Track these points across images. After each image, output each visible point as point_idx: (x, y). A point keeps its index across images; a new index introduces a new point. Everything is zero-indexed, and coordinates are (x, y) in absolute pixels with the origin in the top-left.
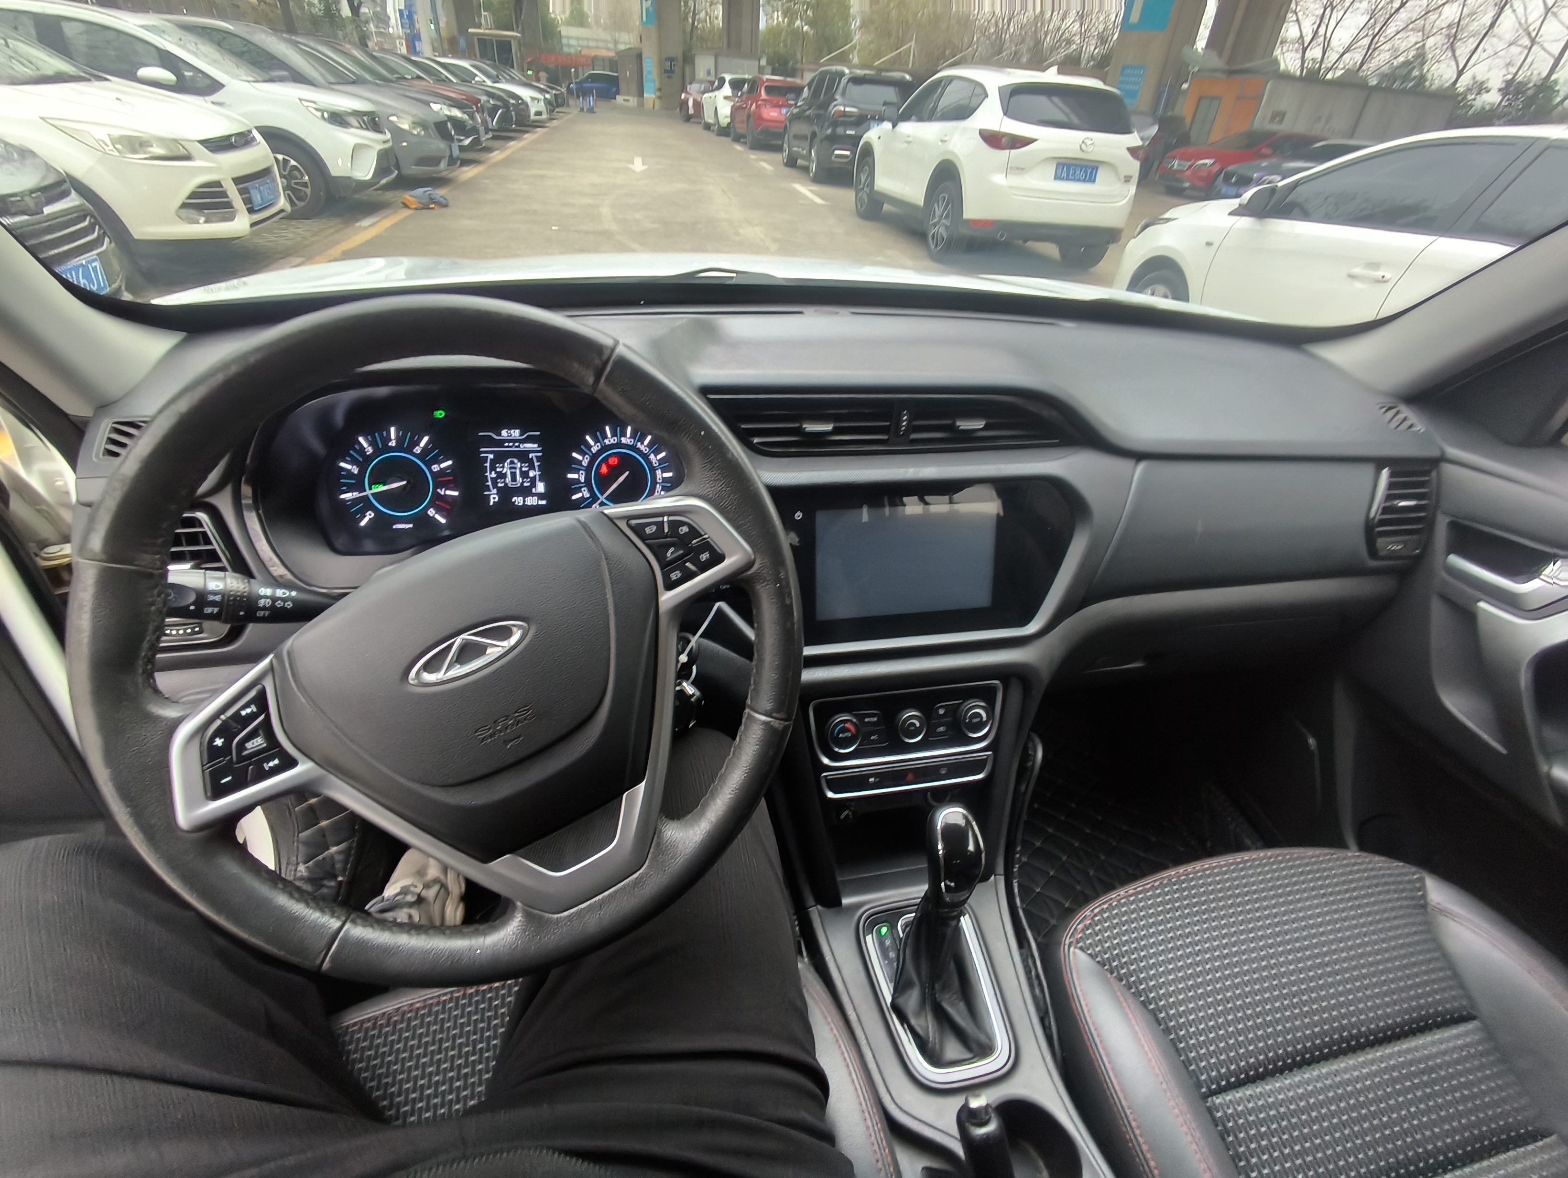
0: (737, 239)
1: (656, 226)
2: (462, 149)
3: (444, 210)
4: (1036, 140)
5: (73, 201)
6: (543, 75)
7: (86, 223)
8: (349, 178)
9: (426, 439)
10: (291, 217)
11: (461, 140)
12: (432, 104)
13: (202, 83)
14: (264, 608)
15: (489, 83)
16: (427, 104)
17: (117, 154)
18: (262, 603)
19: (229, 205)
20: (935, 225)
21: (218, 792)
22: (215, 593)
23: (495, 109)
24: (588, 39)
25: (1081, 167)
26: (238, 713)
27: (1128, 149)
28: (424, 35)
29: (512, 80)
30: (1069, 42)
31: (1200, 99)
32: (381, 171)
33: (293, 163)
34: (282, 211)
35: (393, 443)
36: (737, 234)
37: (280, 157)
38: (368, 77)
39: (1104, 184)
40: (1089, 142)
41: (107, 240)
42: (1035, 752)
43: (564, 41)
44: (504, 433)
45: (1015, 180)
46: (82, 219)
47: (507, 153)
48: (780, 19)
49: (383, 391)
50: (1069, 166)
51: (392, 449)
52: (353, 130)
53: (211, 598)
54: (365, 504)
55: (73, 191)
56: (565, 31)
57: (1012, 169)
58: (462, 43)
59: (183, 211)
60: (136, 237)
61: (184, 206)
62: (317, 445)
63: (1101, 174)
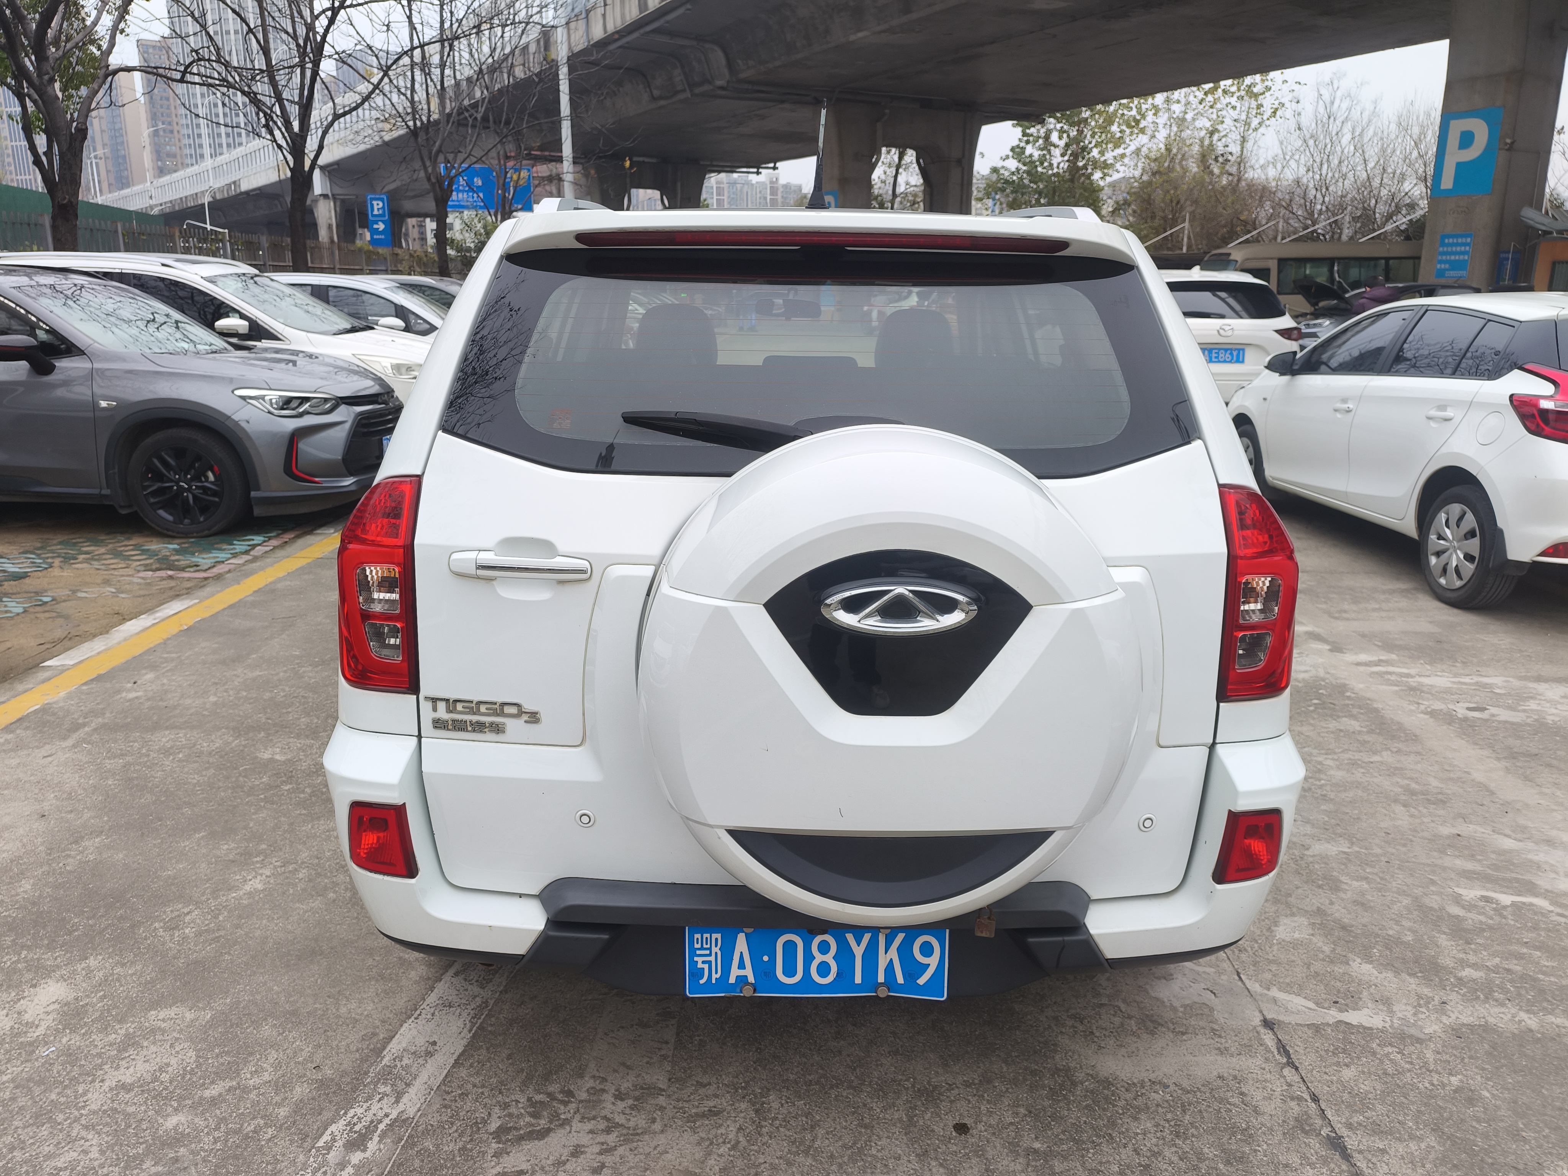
25: (1226, 350)
27: (1276, 331)
30: (1412, 206)
31: (1554, 264)
39: (1248, 363)
40: (1227, 328)
50: (1218, 351)
63: (1249, 354)
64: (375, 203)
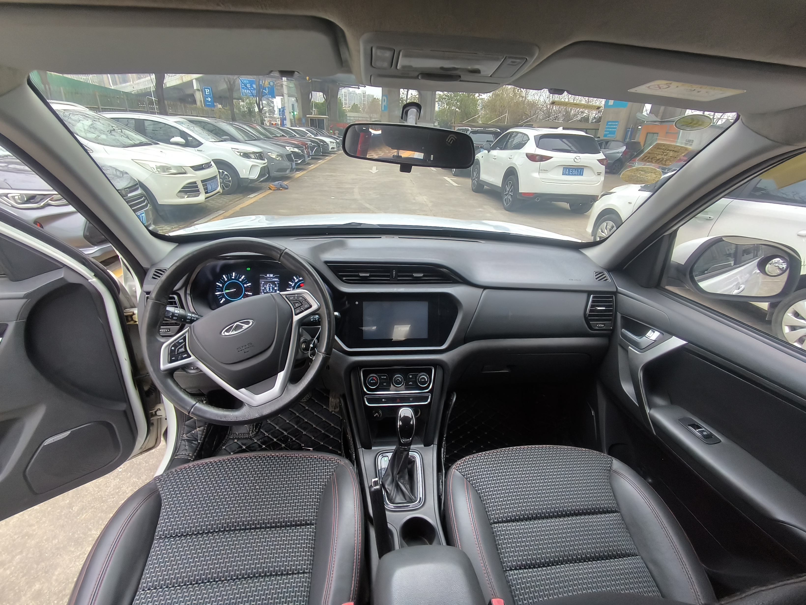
0: (414, 201)
1: (378, 196)
2: (297, 164)
3: (286, 190)
4: (552, 157)
5: (139, 191)
6: (337, 132)
7: (142, 199)
8: (248, 178)
9: (243, 276)
10: (222, 194)
11: (297, 161)
12: (286, 147)
13: (195, 143)
14: (188, 319)
15: (313, 136)
16: (284, 147)
17: (157, 172)
18: (188, 317)
19: (198, 191)
20: (506, 195)
21: (171, 361)
22: (177, 313)
23: (314, 147)
24: (359, 117)
25: (576, 169)
26: (178, 341)
27: (598, 160)
28: (288, 119)
29: (323, 135)
31: (647, 133)
32: (261, 175)
33: (226, 173)
34: (219, 192)
35: (233, 278)
36: (414, 199)
37: (221, 171)
38: (261, 137)
39: (587, 176)
40: (578, 158)
41: (149, 205)
42: (453, 398)
43: (348, 118)
44: (268, 275)
45: (543, 175)
46: (141, 198)
47: (317, 166)
48: (445, 107)
49: (232, 262)
50: (569, 169)
51: (233, 279)
52: (252, 160)
53: (176, 315)
54: (223, 296)
55: (140, 188)
56: (349, 114)
57: (541, 171)
58: (304, 120)
59: (180, 194)
60: (159, 203)
61: (180, 191)
62: (210, 277)
63: (585, 172)
64: (206, 90)
